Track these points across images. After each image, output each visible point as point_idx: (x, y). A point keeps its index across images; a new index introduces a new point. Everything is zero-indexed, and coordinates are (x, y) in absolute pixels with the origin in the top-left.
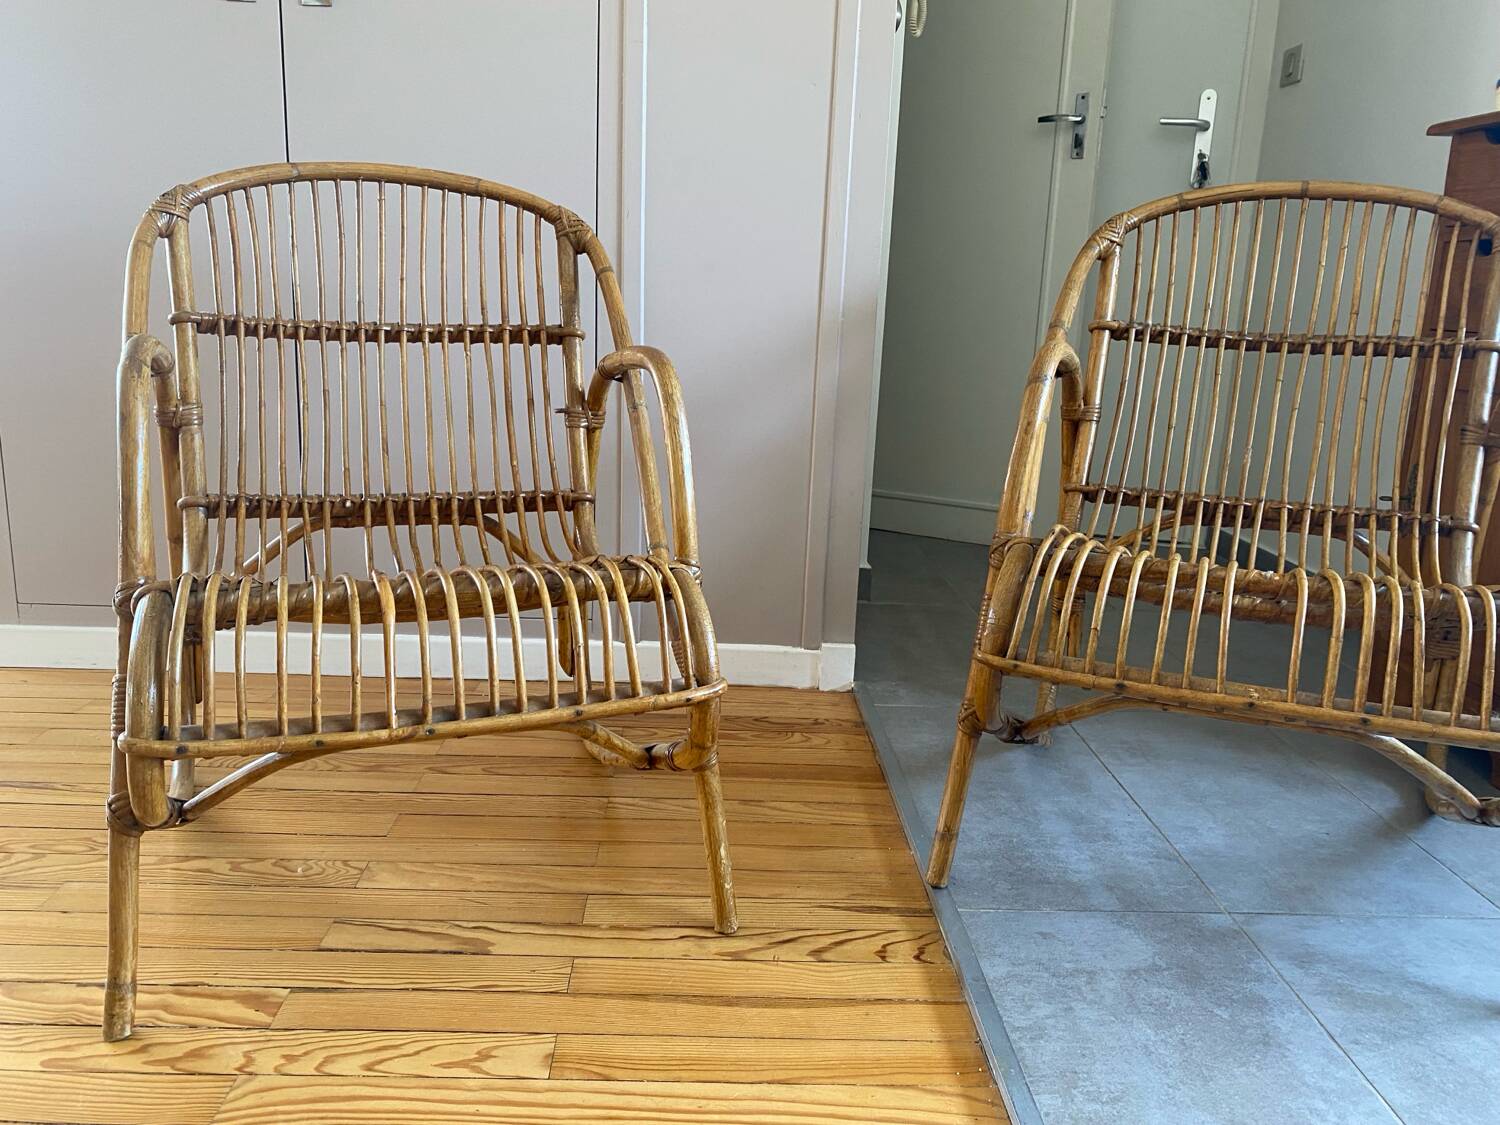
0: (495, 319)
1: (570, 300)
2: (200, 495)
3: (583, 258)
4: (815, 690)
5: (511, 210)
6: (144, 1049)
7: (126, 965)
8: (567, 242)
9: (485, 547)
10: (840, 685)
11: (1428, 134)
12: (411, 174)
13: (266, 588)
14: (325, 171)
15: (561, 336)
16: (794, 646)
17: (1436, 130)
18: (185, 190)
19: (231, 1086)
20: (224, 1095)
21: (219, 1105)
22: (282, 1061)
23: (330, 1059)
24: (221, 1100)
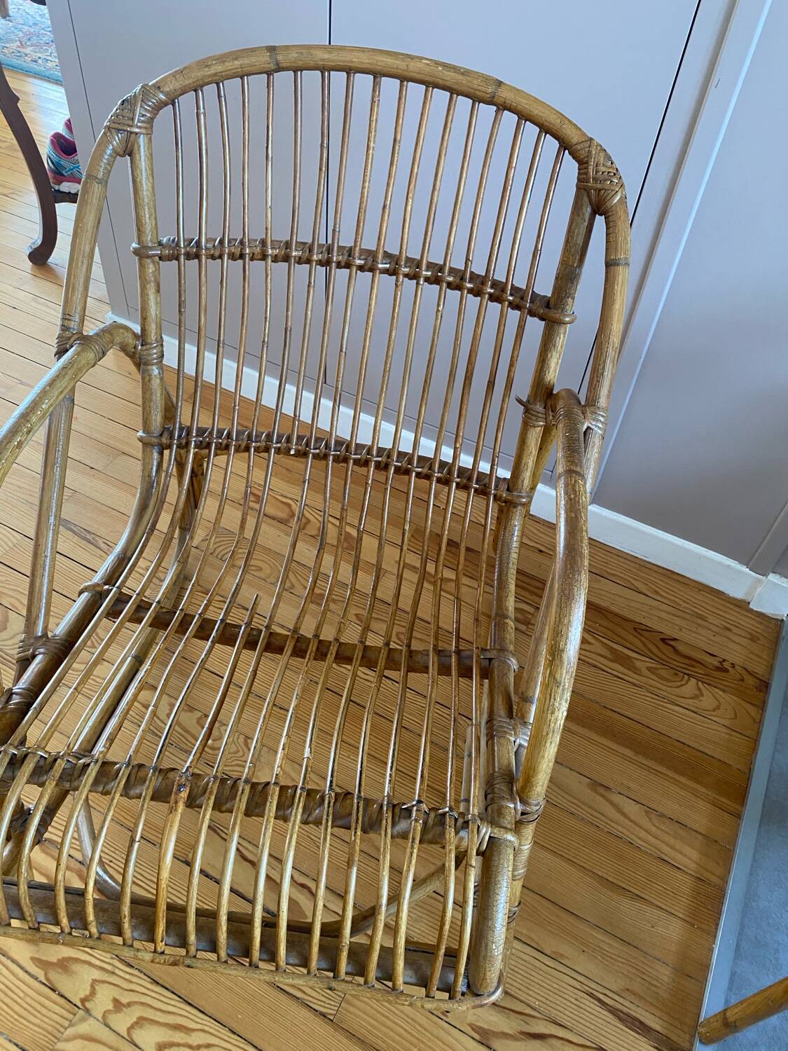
0: (478, 268)
1: (567, 277)
3: (600, 221)
5: (530, 133)
8: (586, 199)
10: (772, 613)
12: (416, 70)
14: (311, 57)
15: (547, 311)
16: (740, 562)
18: (144, 94)
19: (71, 1021)
20: (62, 1030)
21: (56, 1041)
22: (110, 1006)
23: (141, 1022)
24: (59, 1035)
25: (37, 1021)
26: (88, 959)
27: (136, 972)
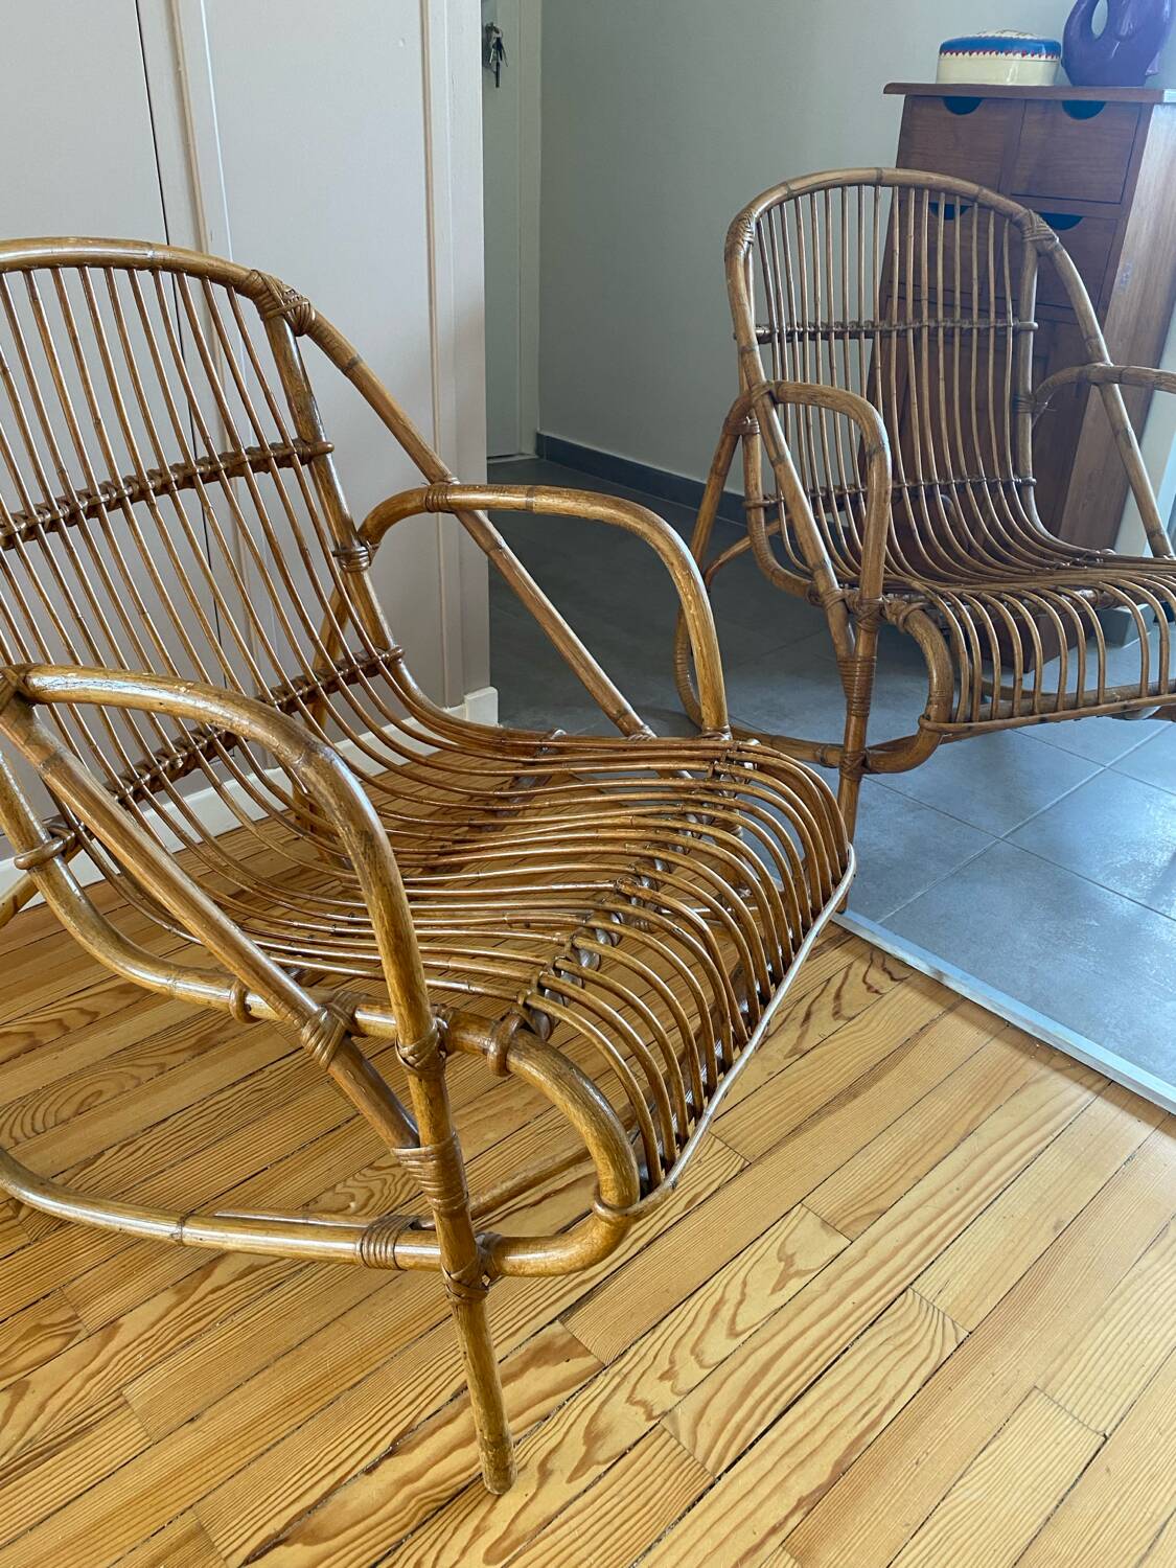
3: (306, 340)
5: (195, 285)
11: (885, 93)
12: (61, 252)
15: (310, 453)
17: (891, 89)
19: (671, 1437)
20: (680, 1448)
21: (692, 1458)
22: (668, 1384)
23: (695, 1351)
24: (685, 1454)
25: (659, 1481)
26: (597, 1405)
27: (634, 1349)
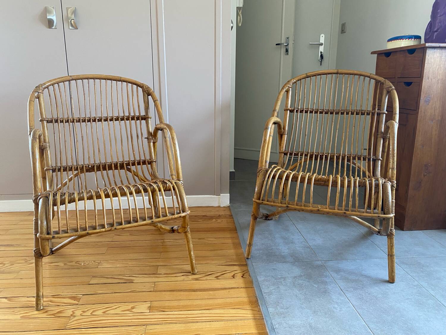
0: (127, 114)
1: (147, 108)
2: (50, 167)
4: (219, 207)
5: (130, 85)
6: (46, 312)
7: (40, 291)
8: (145, 93)
9: (127, 176)
10: (226, 205)
11: (371, 54)
12: (102, 77)
13: (72, 194)
14: (79, 77)
15: (145, 118)
16: (213, 195)
17: (373, 53)
18: (42, 85)
19: (70, 319)
20: (68, 322)
22: (82, 313)
23: (94, 311)
25: (57, 324)
26: (68, 309)
27: (85, 305)
